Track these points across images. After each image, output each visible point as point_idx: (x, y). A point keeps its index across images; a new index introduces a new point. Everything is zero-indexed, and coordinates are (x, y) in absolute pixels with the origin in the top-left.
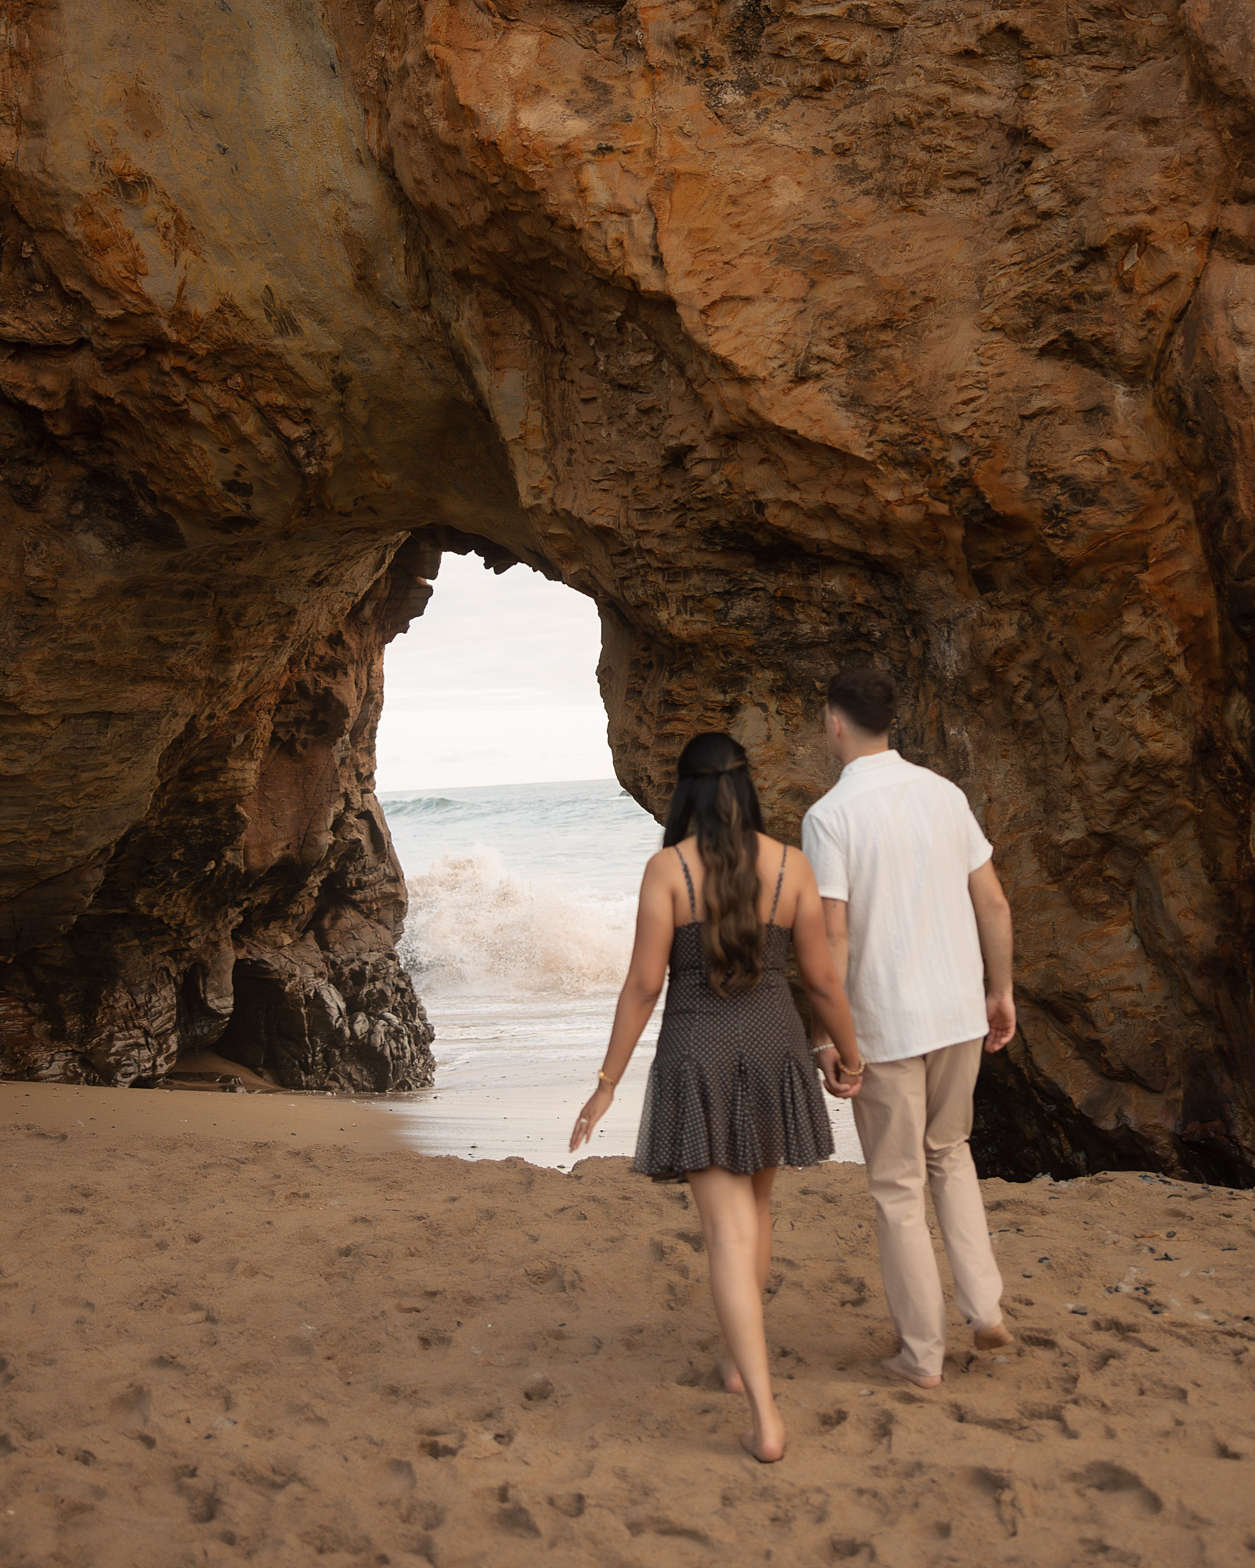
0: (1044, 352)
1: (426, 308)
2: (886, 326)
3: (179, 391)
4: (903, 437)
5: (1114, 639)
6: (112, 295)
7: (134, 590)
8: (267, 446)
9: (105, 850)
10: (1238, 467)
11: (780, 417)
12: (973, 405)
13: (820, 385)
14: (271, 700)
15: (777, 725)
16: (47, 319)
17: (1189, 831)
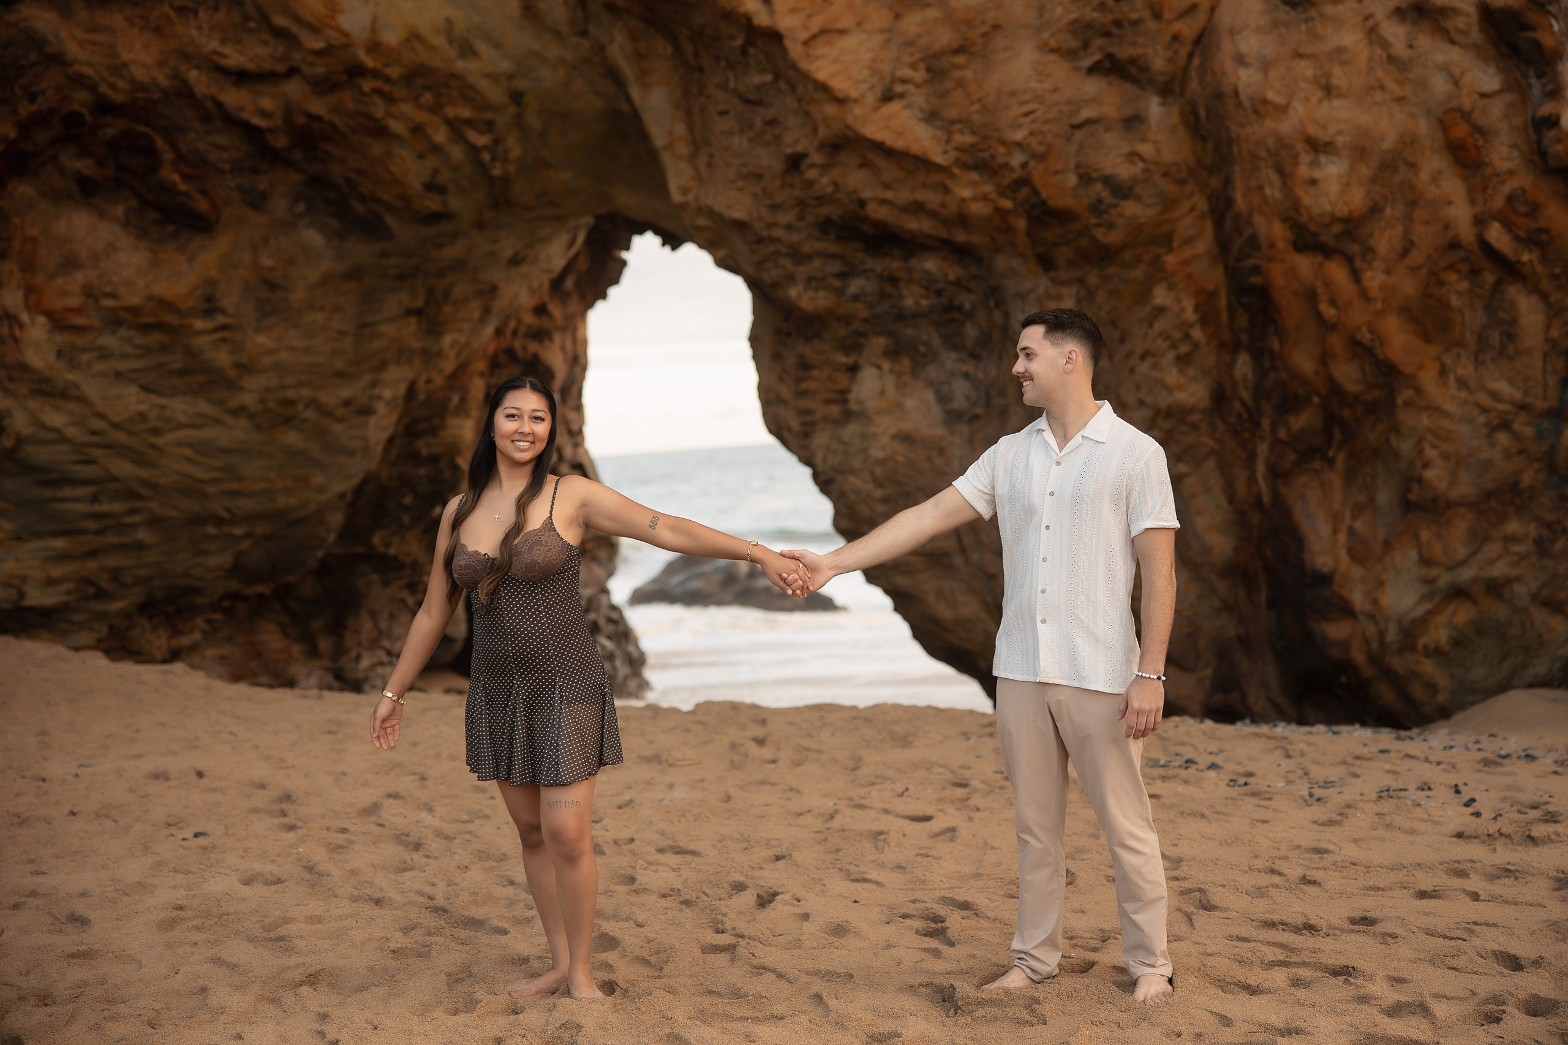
0: (1092, 70)
1: (584, 34)
2: (960, 50)
3: (379, 109)
4: (973, 145)
5: (1148, 309)
6: (315, 30)
7: (353, 275)
8: (457, 153)
9: (342, 496)
10: (1237, 169)
11: (872, 130)
12: (1032, 117)
13: (904, 102)
14: (481, 365)
15: (890, 382)
16: (262, 51)
17: (1211, 463)
